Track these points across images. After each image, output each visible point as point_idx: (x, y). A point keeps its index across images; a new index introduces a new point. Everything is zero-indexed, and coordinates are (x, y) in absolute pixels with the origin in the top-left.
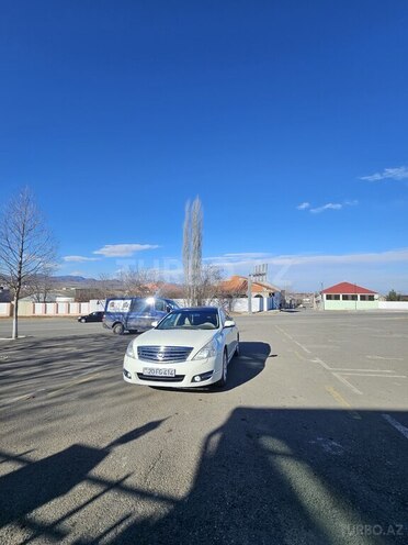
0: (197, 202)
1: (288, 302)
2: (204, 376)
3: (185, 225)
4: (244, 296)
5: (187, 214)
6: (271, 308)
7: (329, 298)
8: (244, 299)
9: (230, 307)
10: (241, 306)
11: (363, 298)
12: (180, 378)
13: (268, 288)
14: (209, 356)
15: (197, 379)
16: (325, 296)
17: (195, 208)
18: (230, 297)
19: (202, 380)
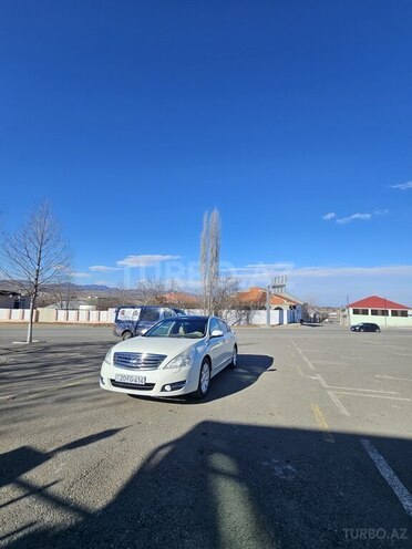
0: (215, 213)
1: (312, 316)
2: (175, 386)
3: (203, 235)
4: (263, 308)
5: (205, 225)
6: (292, 321)
7: (356, 312)
8: (263, 312)
9: (248, 319)
10: (259, 318)
11: (395, 314)
12: (150, 386)
13: (289, 301)
14: (183, 364)
15: (168, 388)
16: (351, 310)
17: (212, 219)
18: (248, 308)
19: (172, 390)
